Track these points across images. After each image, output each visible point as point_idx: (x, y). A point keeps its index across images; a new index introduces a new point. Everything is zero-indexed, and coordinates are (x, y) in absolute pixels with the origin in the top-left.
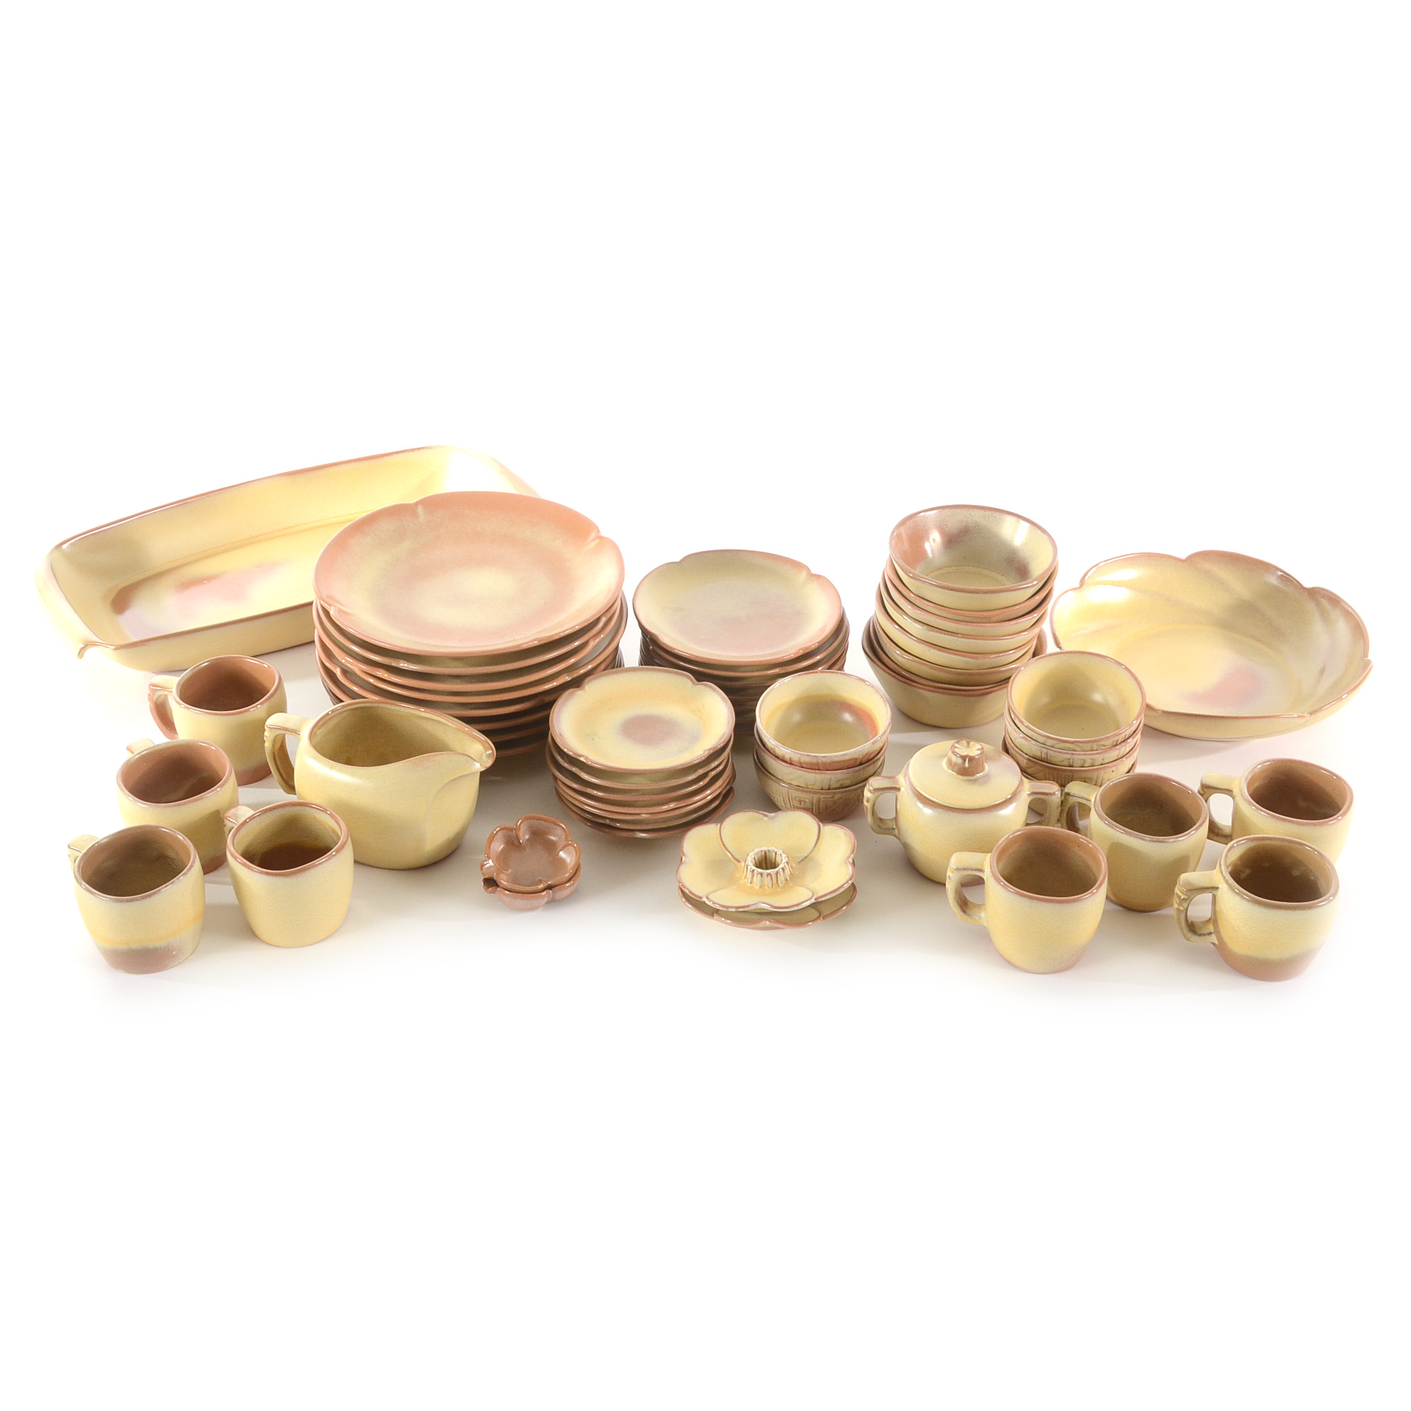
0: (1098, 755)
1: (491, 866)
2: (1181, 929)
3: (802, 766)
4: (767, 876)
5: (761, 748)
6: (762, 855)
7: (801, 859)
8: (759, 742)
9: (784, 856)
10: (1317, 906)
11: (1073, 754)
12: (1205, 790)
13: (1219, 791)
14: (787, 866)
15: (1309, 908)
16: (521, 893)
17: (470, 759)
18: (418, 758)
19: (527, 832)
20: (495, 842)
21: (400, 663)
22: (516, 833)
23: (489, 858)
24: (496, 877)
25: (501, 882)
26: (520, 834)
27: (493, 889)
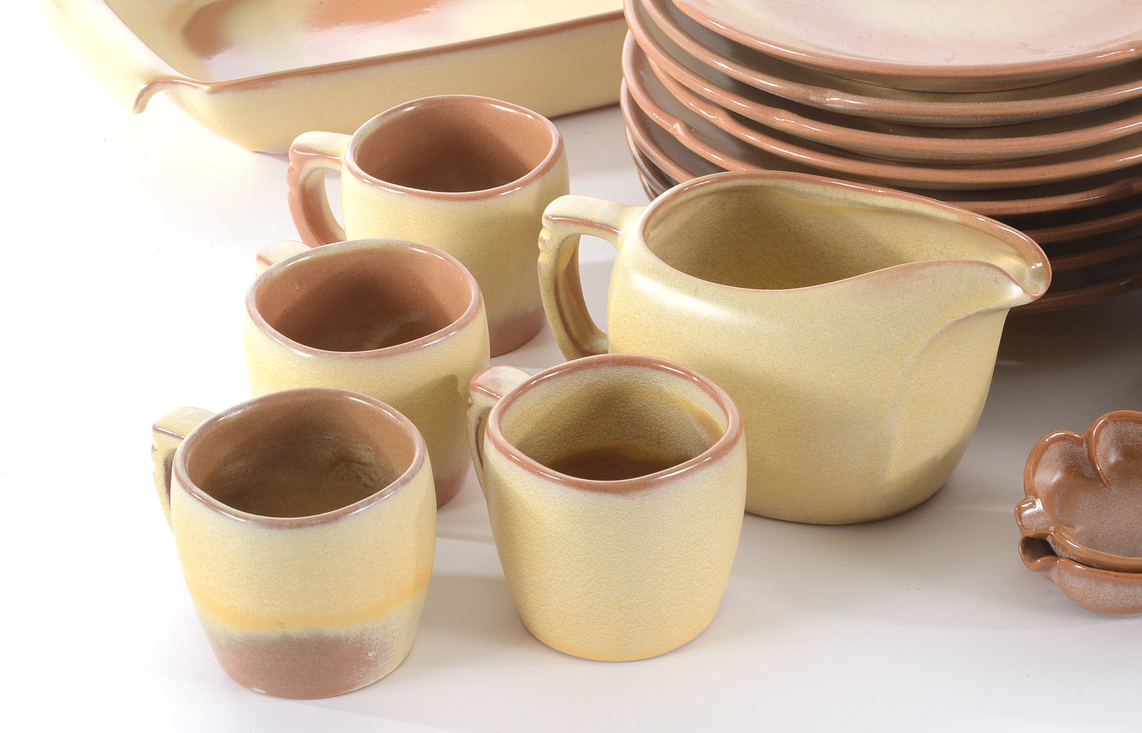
1: (1038, 513)
16: (1112, 570)
17: (1003, 276)
18: (885, 271)
19: (1113, 450)
20: (1044, 464)
21: (826, 95)
22: (1088, 451)
23: (1032, 497)
24: (1051, 535)
25: (1063, 546)
26: (1098, 454)
27: (1046, 560)
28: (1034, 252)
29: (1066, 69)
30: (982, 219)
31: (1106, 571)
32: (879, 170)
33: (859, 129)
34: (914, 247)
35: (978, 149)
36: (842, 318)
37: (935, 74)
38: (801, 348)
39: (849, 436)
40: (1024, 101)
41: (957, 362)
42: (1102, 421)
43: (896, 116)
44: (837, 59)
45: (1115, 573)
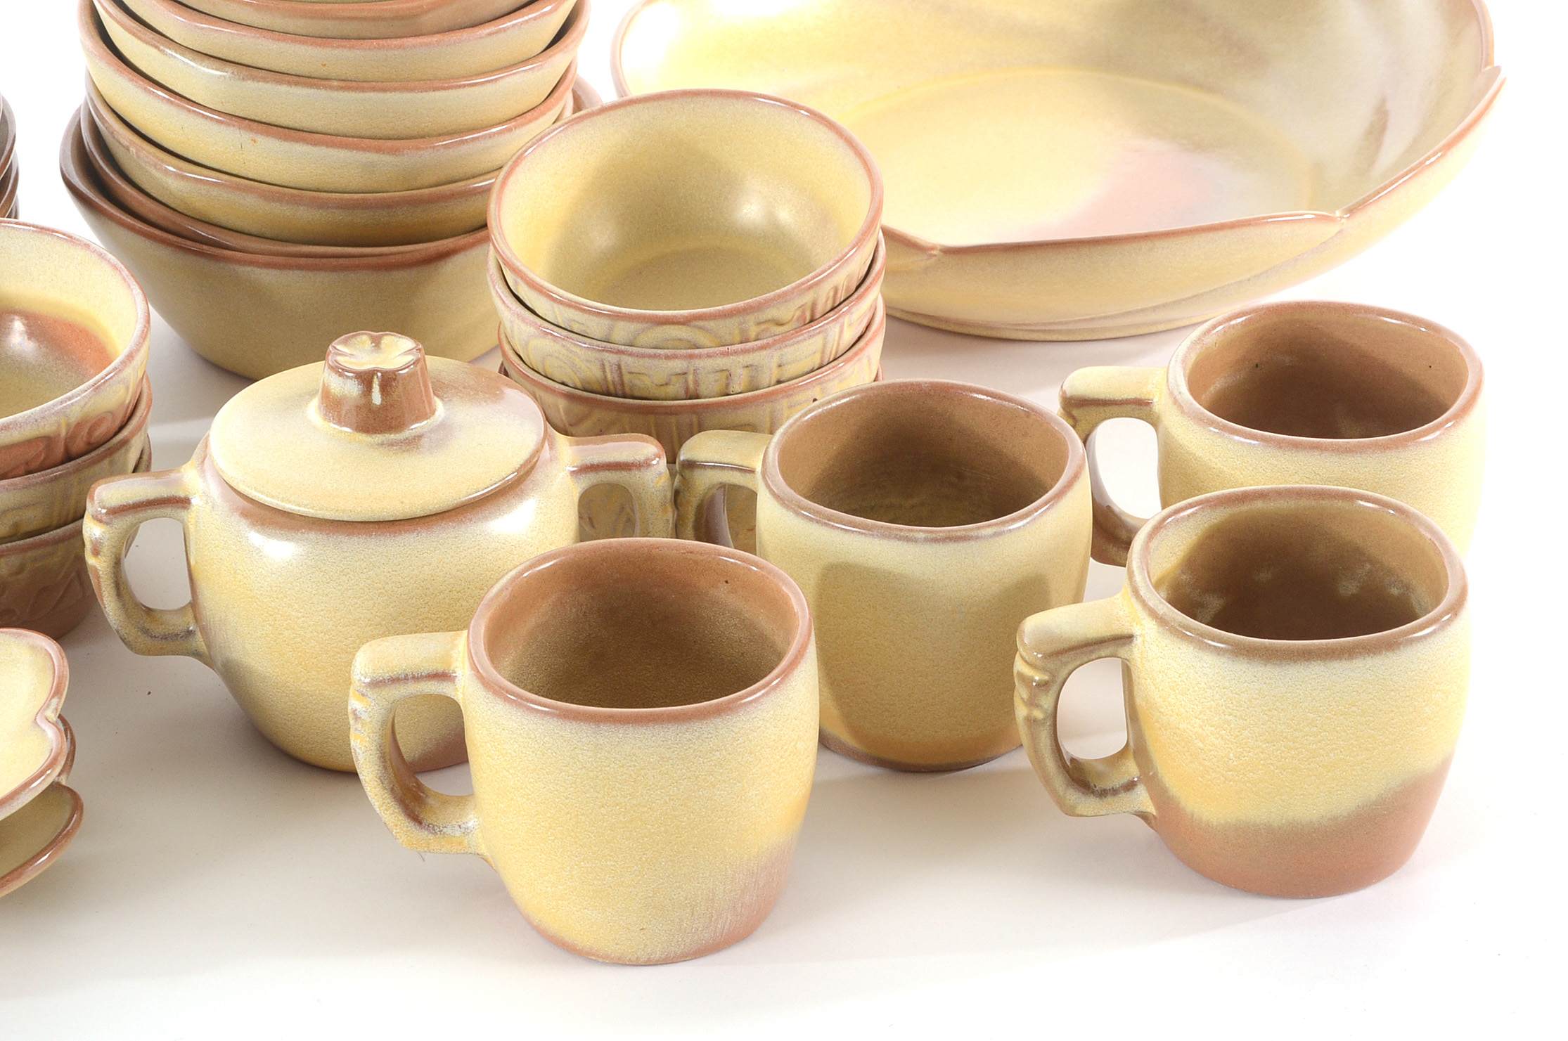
0: (764, 353)
2: (1047, 781)
10: (1412, 641)
11: (691, 357)
12: (1075, 412)
13: (1115, 409)
15: (1391, 646)
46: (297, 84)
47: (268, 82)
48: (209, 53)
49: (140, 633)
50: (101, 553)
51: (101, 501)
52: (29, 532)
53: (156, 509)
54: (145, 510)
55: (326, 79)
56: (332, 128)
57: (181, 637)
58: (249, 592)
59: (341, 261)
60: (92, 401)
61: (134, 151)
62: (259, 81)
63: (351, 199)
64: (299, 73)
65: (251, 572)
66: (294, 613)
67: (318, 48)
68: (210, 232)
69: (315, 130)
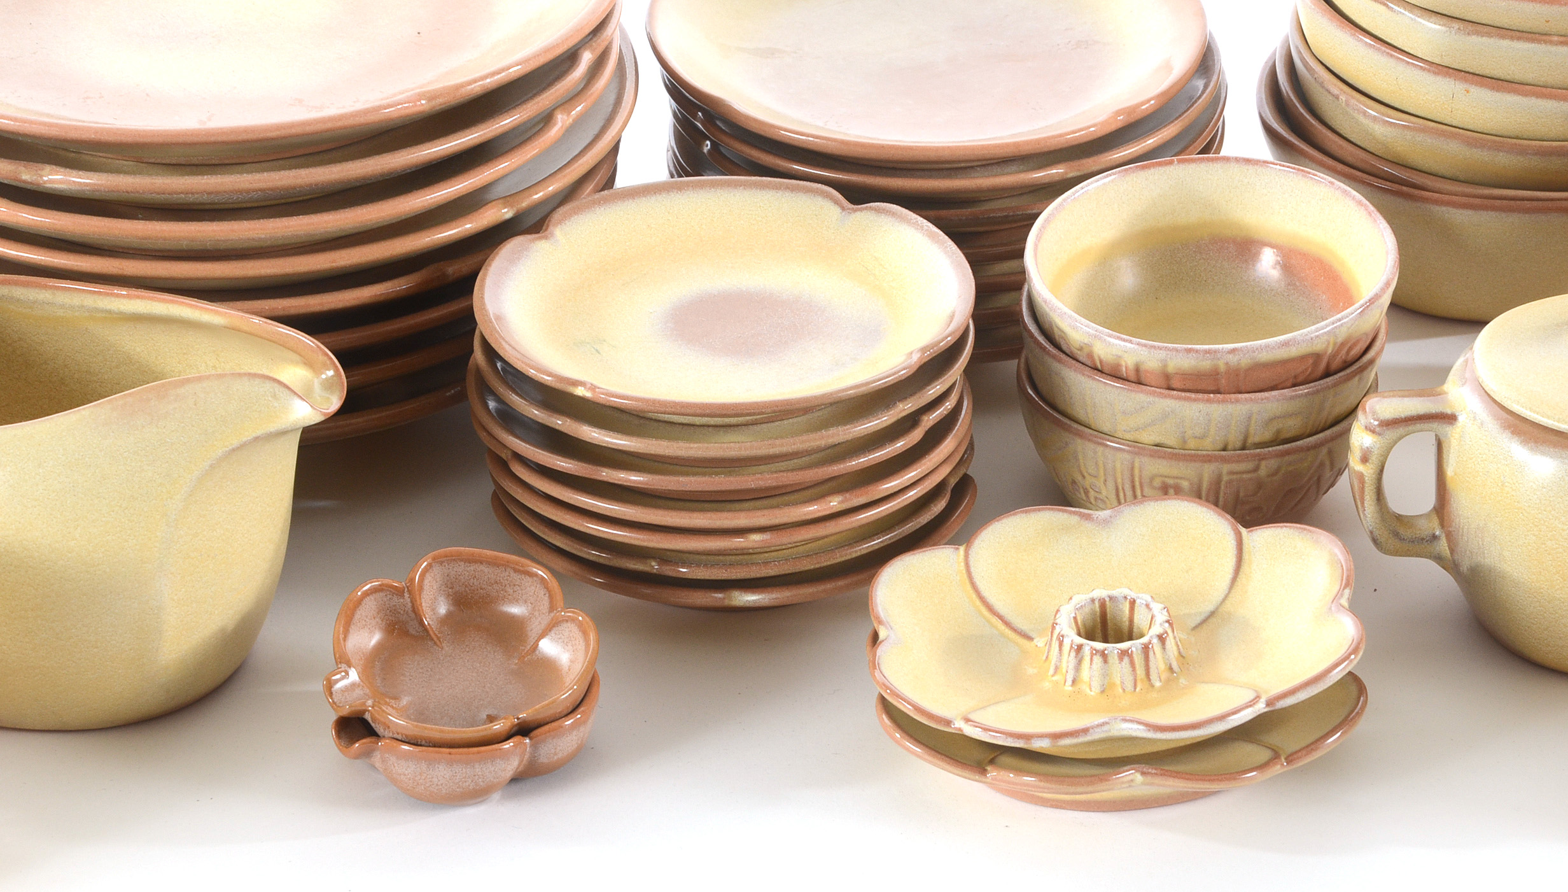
1: (353, 685)
3: (1169, 383)
4: (1121, 659)
5: (1048, 353)
6: (1093, 613)
7: (1198, 620)
8: (1041, 339)
9: (1157, 607)
14: (1170, 631)
16: (444, 747)
17: (282, 389)
18: (133, 393)
19: (442, 598)
20: (359, 624)
21: (43, 173)
22: (412, 602)
23: (344, 666)
24: (369, 711)
25: (385, 723)
26: (423, 604)
27: (364, 744)
28: (322, 358)
29: (345, 128)
30: (256, 320)
31: (437, 749)
32: (125, 267)
33: (91, 215)
34: (179, 363)
35: (247, 233)
36: (80, 457)
37: (181, 140)
38: (29, 500)
39: (104, 611)
40: (297, 170)
41: (237, 504)
42: (425, 563)
43: (137, 195)
44: (51, 125)
45: (448, 750)
46: (1519, 39)
47: (1492, 36)
48: (1435, 10)
49: (1391, 535)
50: (1370, 461)
51: (1374, 413)
52: (1287, 439)
53: (1424, 423)
54: (1415, 424)
55: (1545, 34)
56: (1542, 80)
57: (1427, 541)
58: (1516, 504)
59: (1535, 203)
60: (1357, 323)
61: (1344, 99)
62: (1483, 36)
63: (1550, 147)
64: (1521, 29)
65: (1521, 485)
66: (1560, 526)
67: (1546, 5)
68: (1407, 175)
69: (1525, 82)
